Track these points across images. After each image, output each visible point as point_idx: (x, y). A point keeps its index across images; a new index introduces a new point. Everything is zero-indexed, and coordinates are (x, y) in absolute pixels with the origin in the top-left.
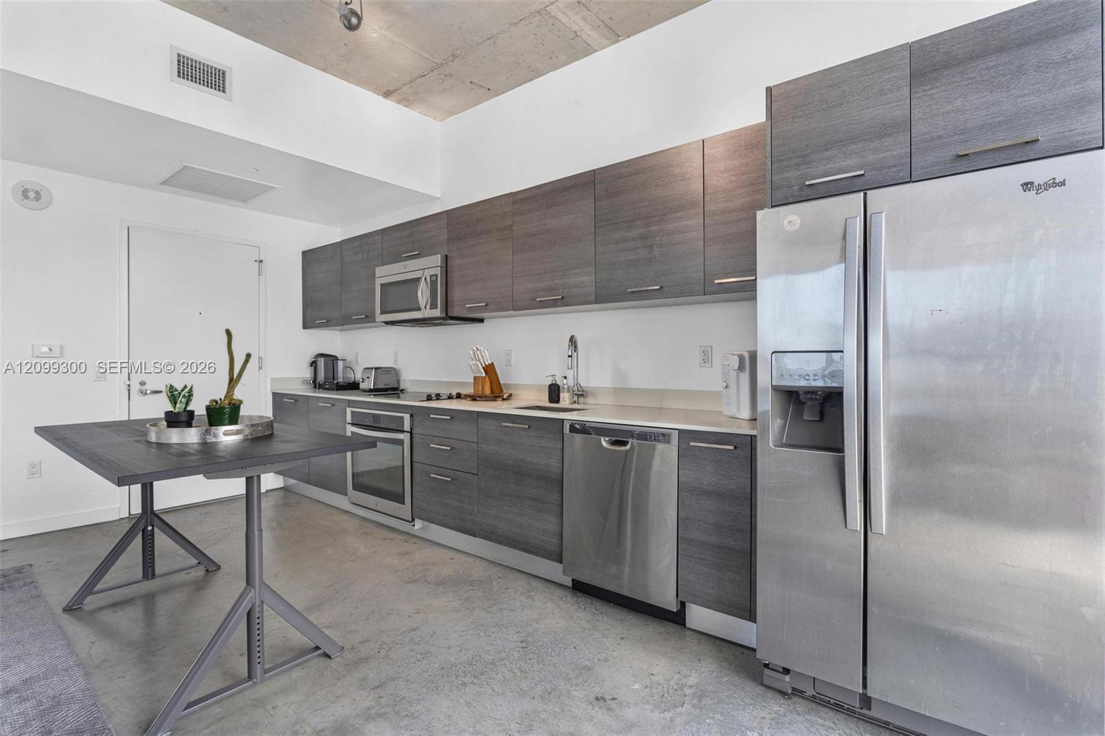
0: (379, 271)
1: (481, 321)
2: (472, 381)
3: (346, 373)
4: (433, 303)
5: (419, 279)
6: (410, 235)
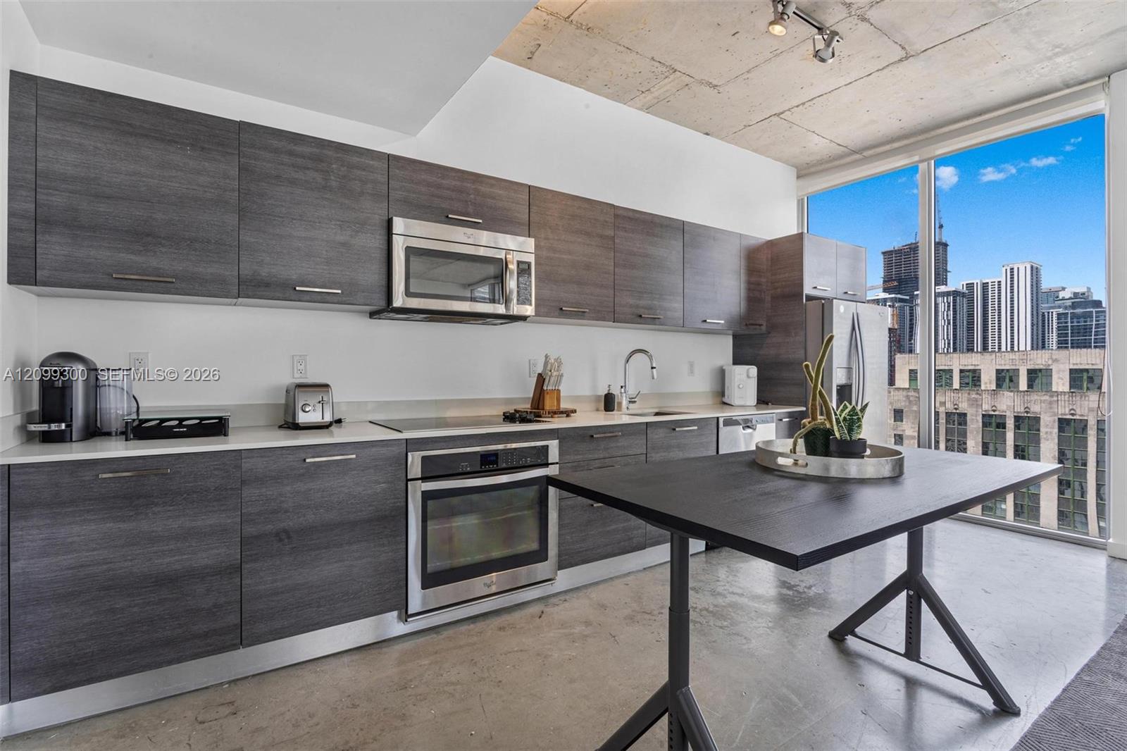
0: (395, 222)
3: (129, 402)
4: (522, 298)
5: (497, 263)
6: (459, 190)
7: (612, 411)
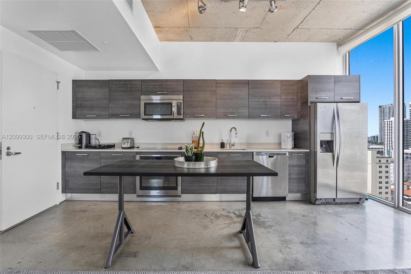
3: (96, 141)
4: (179, 113)
5: (171, 104)
6: (161, 85)
7: (224, 148)
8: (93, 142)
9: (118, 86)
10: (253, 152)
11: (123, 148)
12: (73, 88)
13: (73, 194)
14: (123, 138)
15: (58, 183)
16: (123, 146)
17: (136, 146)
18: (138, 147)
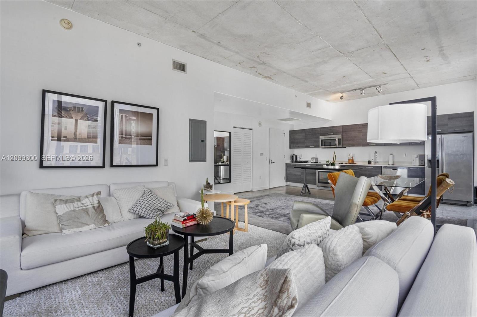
0: (320, 137)
1: (346, 148)
2: (348, 160)
4: (339, 144)
5: (335, 139)
6: (330, 130)
7: (370, 164)
8: (298, 160)
9: (309, 132)
10: (382, 166)
11: (312, 163)
12: (290, 134)
13: (290, 183)
14: (312, 158)
15: (284, 177)
16: (312, 162)
17: (319, 162)
18: (320, 163)
